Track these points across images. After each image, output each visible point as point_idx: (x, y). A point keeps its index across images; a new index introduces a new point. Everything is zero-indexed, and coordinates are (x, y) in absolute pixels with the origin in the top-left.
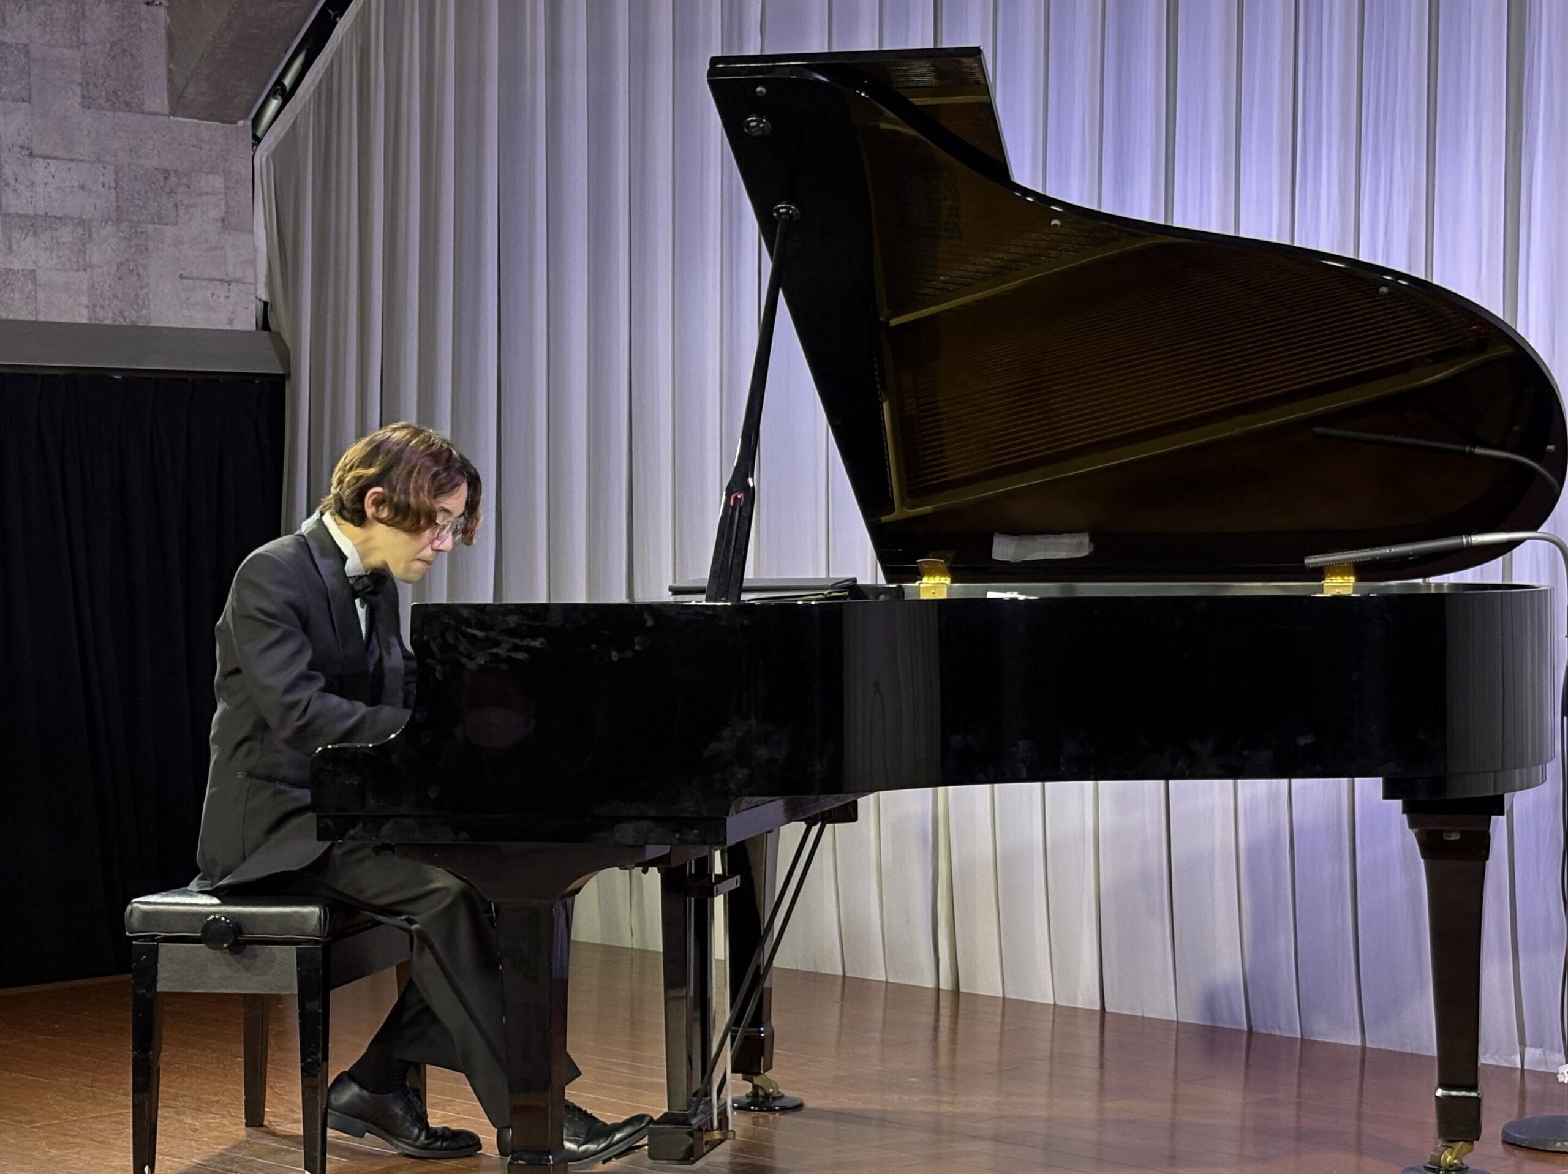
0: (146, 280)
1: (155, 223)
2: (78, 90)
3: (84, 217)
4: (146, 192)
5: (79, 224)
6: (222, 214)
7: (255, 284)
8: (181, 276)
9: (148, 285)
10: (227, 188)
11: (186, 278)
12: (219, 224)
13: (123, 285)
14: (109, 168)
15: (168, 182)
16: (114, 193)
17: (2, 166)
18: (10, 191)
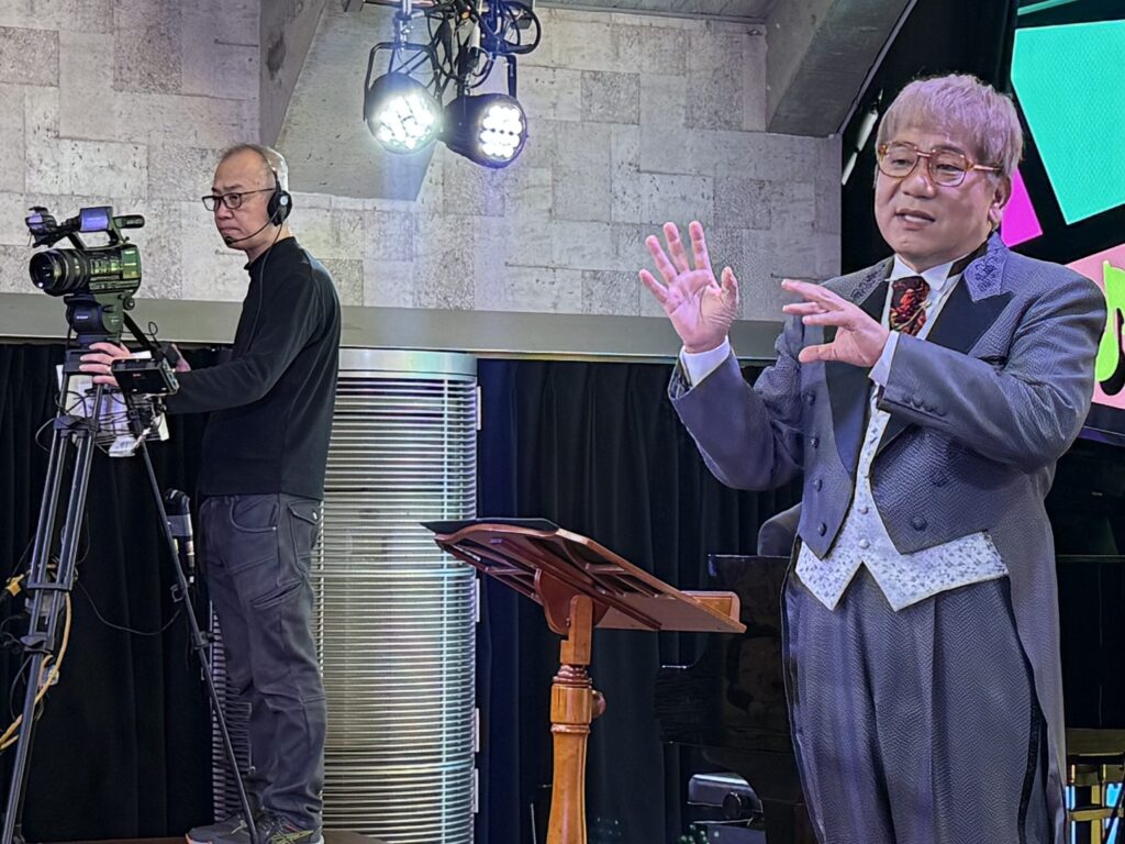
1: (749, 228)
2: (683, 112)
4: (742, 201)
8: (773, 276)
10: (817, 195)
11: (776, 277)
12: (809, 227)
14: (709, 180)
15: (763, 192)
16: (712, 202)
17: (612, 181)
18: (618, 203)
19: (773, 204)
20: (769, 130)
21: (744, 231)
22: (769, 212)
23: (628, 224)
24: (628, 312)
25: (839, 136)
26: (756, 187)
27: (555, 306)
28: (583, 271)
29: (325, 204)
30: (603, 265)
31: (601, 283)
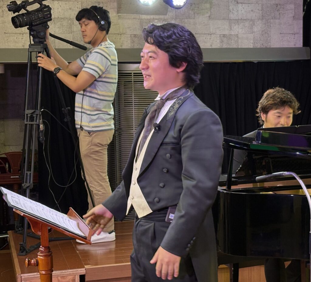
0: (270, 35)
1: (273, 19)
3: (253, 19)
4: (271, 11)
8: (280, 33)
9: (271, 36)
10: (295, 8)
11: (282, 34)
12: (292, 18)
13: (263, 37)
14: (260, 5)
15: (277, 8)
16: (261, 11)
17: (229, 6)
18: (231, 13)
19: (281, 11)
21: (272, 20)
22: (280, 14)
23: (234, 20)
24: (235, 46)
26: (275, 6)
27: (211, 46)
28: (220, 35)
29: (138, 17)
30: (226, 32)
31: (226, 38)
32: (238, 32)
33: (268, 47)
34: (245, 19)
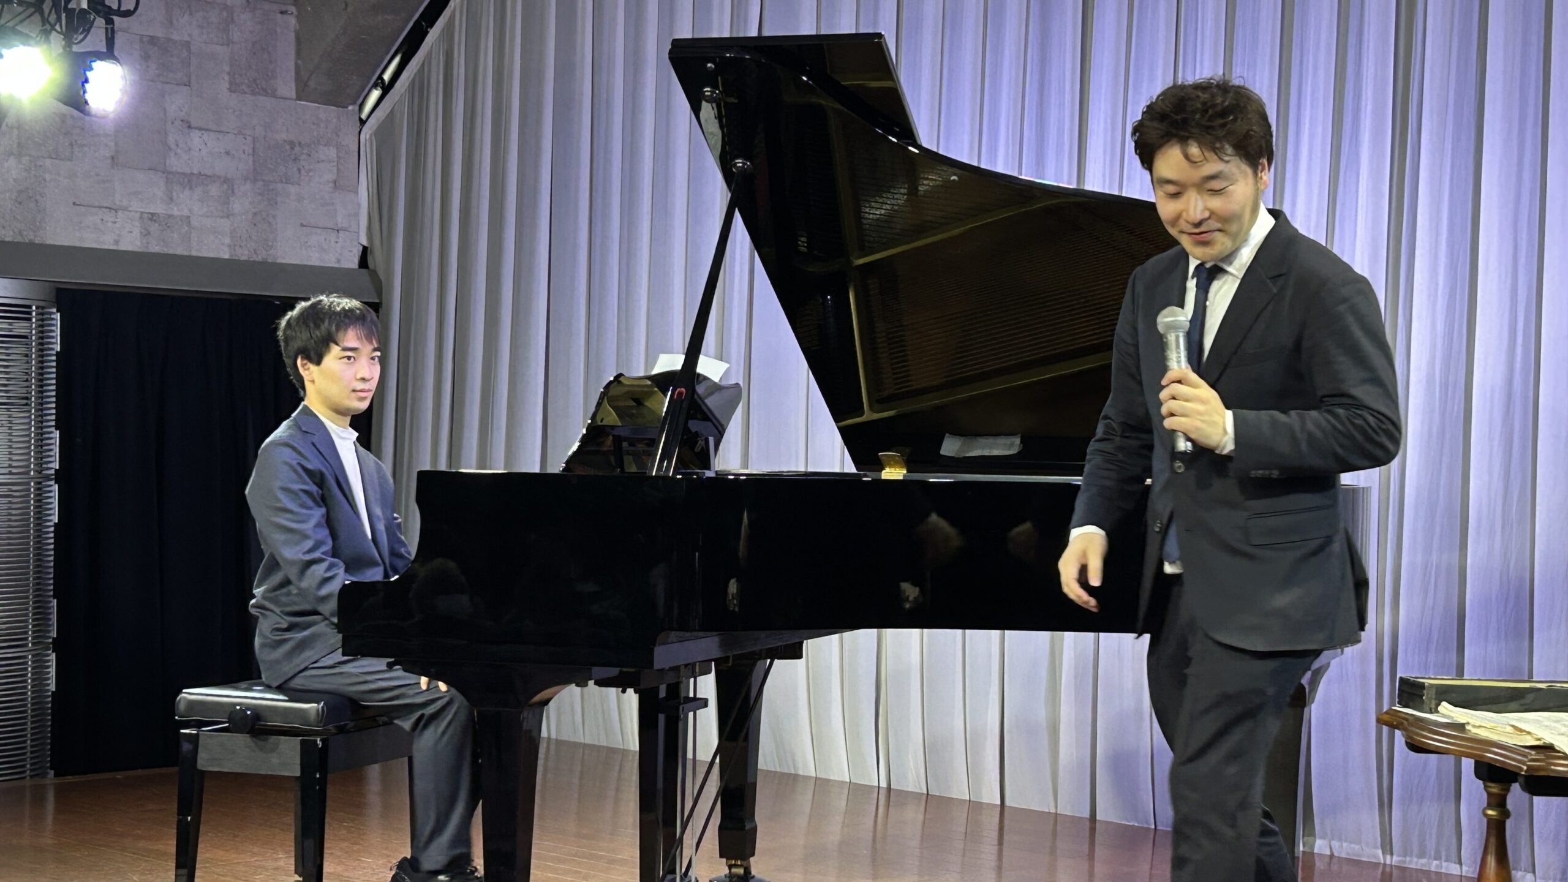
0: (275, 227)
1: (281, 182)
2: (227, 78)
3: (229, 176)
4: (277, 159)
5: (225, 182)
6: (334, 177)
7: (358, 233)
8: (302, 225)
9: (276, 230)
10: (339, 157)
11: (304, 226)
12: (332, 185)
13: (257, 230)
14: (249, 140)
15: (293, 152)
16: (251, 158)
17: (167, 136)
18: (172, 155)
19: (303, 163)
20: (299, 98)
21: (279, 186)
22: (299, 170)
23: (181, 174)
24: (180, 251)
25: (357, 108)
26: (288, 147)
27: (117, 242)
28: (142, 213)
30: (159, 209)
31: (157, 225)
32: (190, 210)
33: (270, 261)
34: (208, 174)
